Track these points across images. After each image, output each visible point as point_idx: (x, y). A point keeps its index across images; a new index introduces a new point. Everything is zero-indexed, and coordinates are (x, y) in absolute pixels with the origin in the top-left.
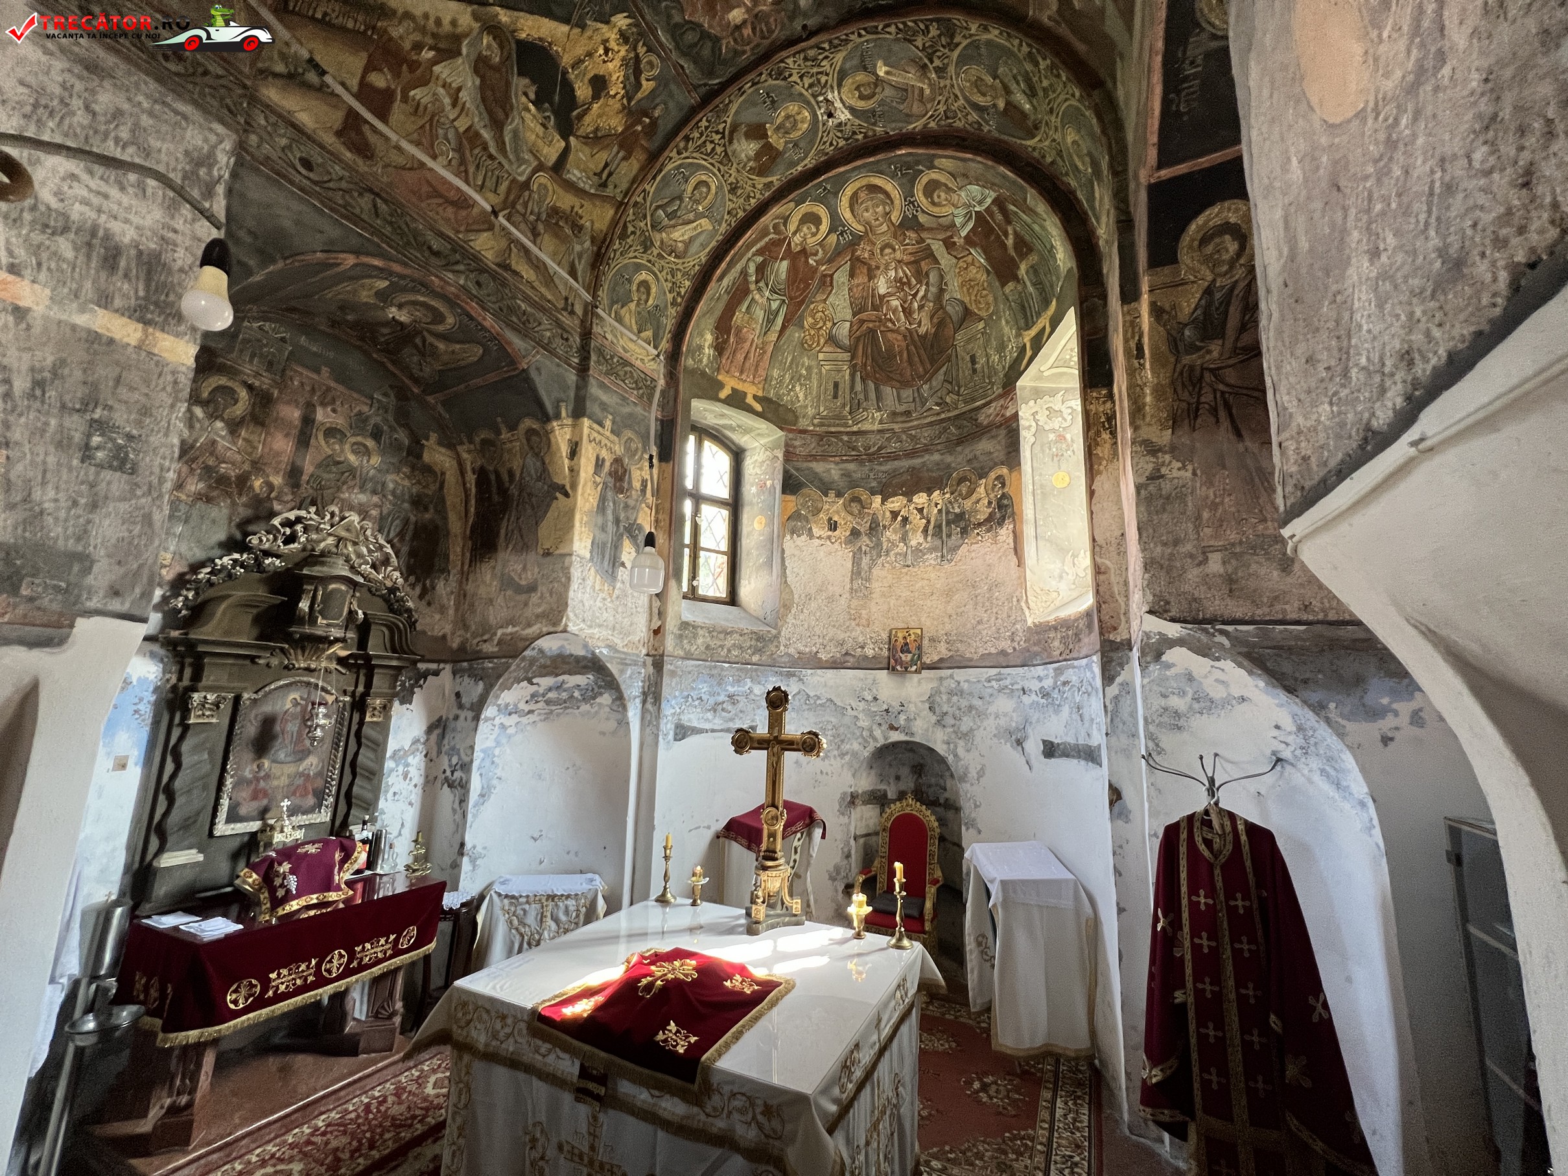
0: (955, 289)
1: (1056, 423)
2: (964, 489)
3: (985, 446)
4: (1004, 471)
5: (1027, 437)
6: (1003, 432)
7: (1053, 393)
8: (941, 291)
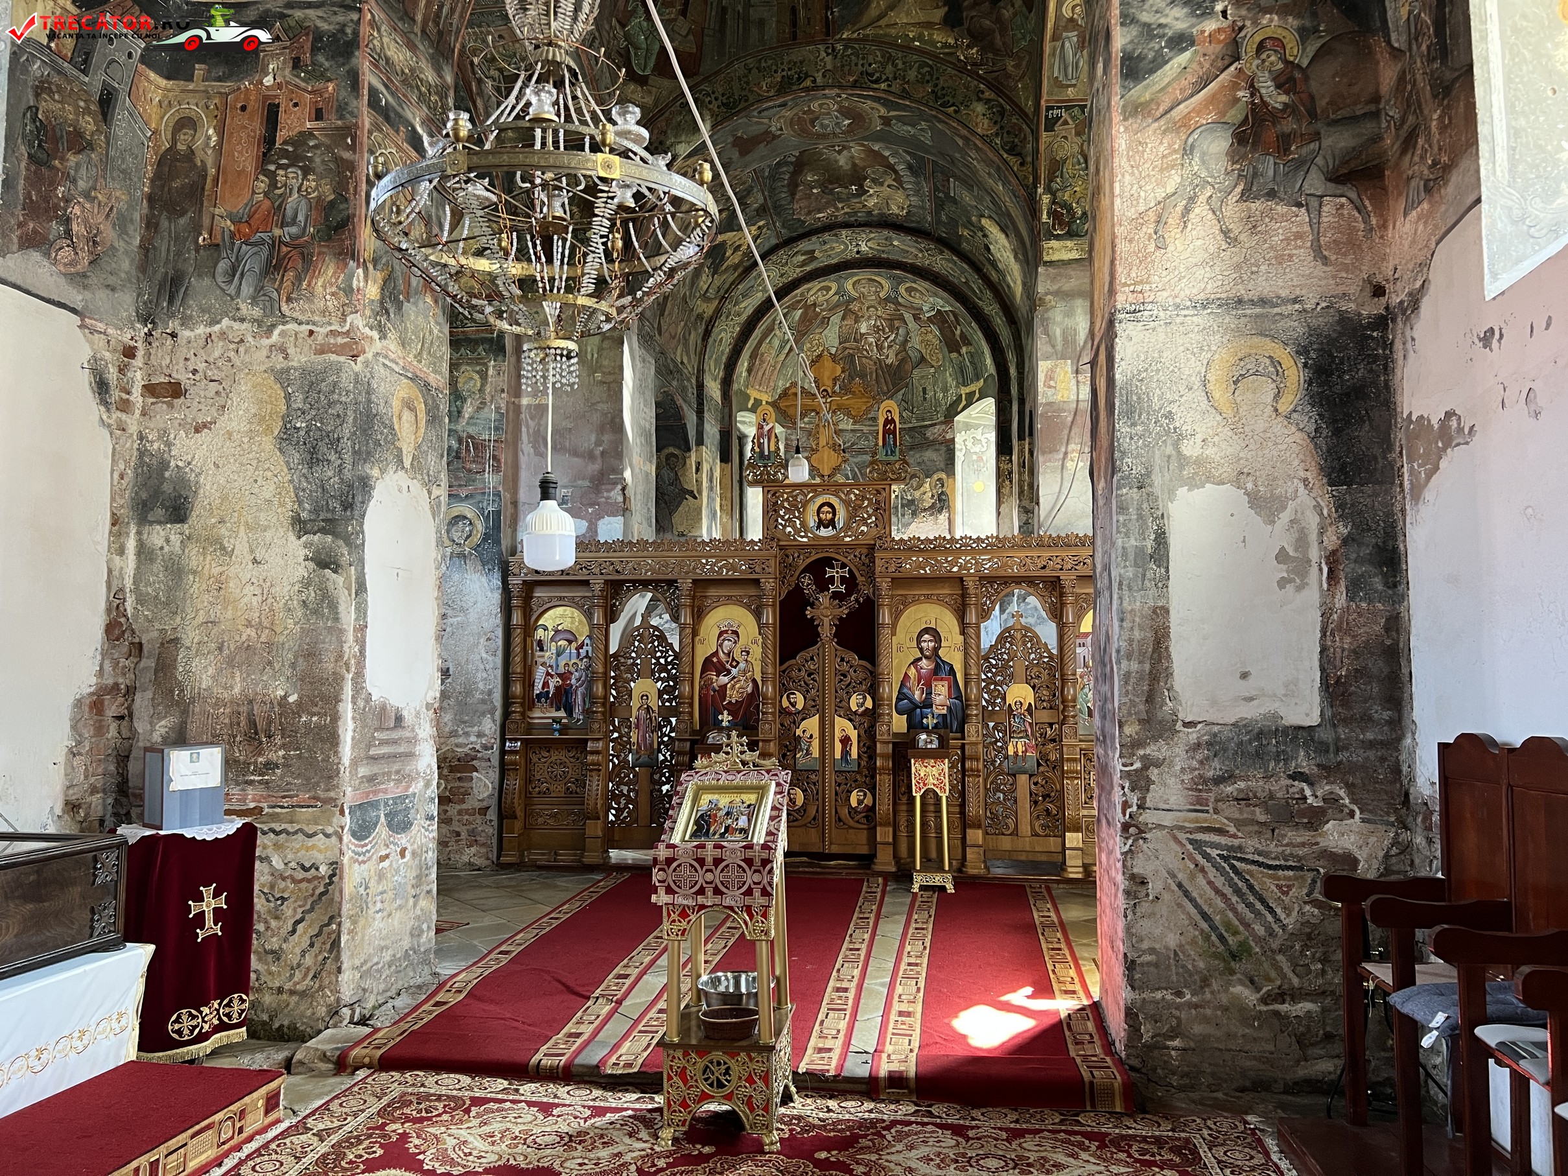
0: (916, 342)
1: (977, 449)
2: (914, 482)
3: (929, 454)
4: (944, 476)
5: (959, 456)
6: (943, 448)
7: (976, 427)
8: (906, 341)
